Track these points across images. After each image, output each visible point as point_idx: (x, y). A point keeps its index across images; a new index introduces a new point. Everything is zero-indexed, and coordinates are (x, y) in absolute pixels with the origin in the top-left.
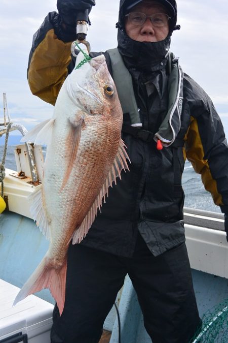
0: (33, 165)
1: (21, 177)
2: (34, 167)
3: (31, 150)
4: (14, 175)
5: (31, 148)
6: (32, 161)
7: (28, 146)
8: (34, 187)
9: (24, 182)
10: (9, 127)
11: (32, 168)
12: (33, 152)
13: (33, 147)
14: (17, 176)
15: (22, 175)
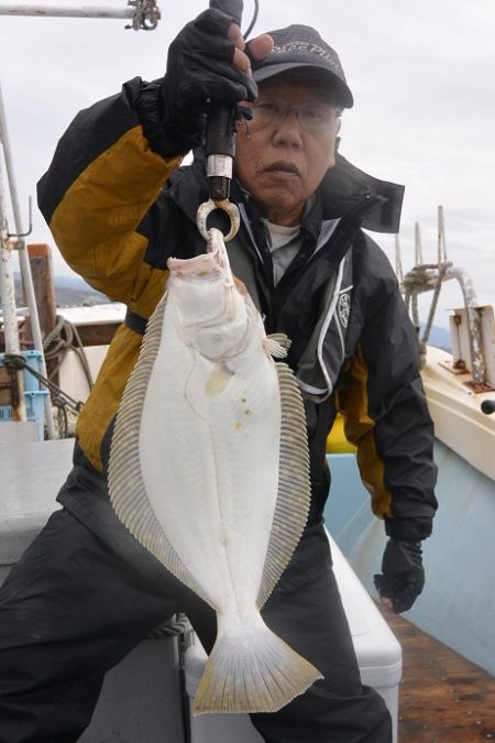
0: (476, 349)
1: (457, 371)
2: (477, 356)
3: (476, 321)
4: (446, 365)
5: (476, 316)
6: (475, 344)
7: (470, 311)
8: (473, 394)
9: (458, 381)
10: (443, 273)
11: (474, 356)
12: (479, 324)
13: (480, 315)
14: (451, 368)
15: (460, 366)
